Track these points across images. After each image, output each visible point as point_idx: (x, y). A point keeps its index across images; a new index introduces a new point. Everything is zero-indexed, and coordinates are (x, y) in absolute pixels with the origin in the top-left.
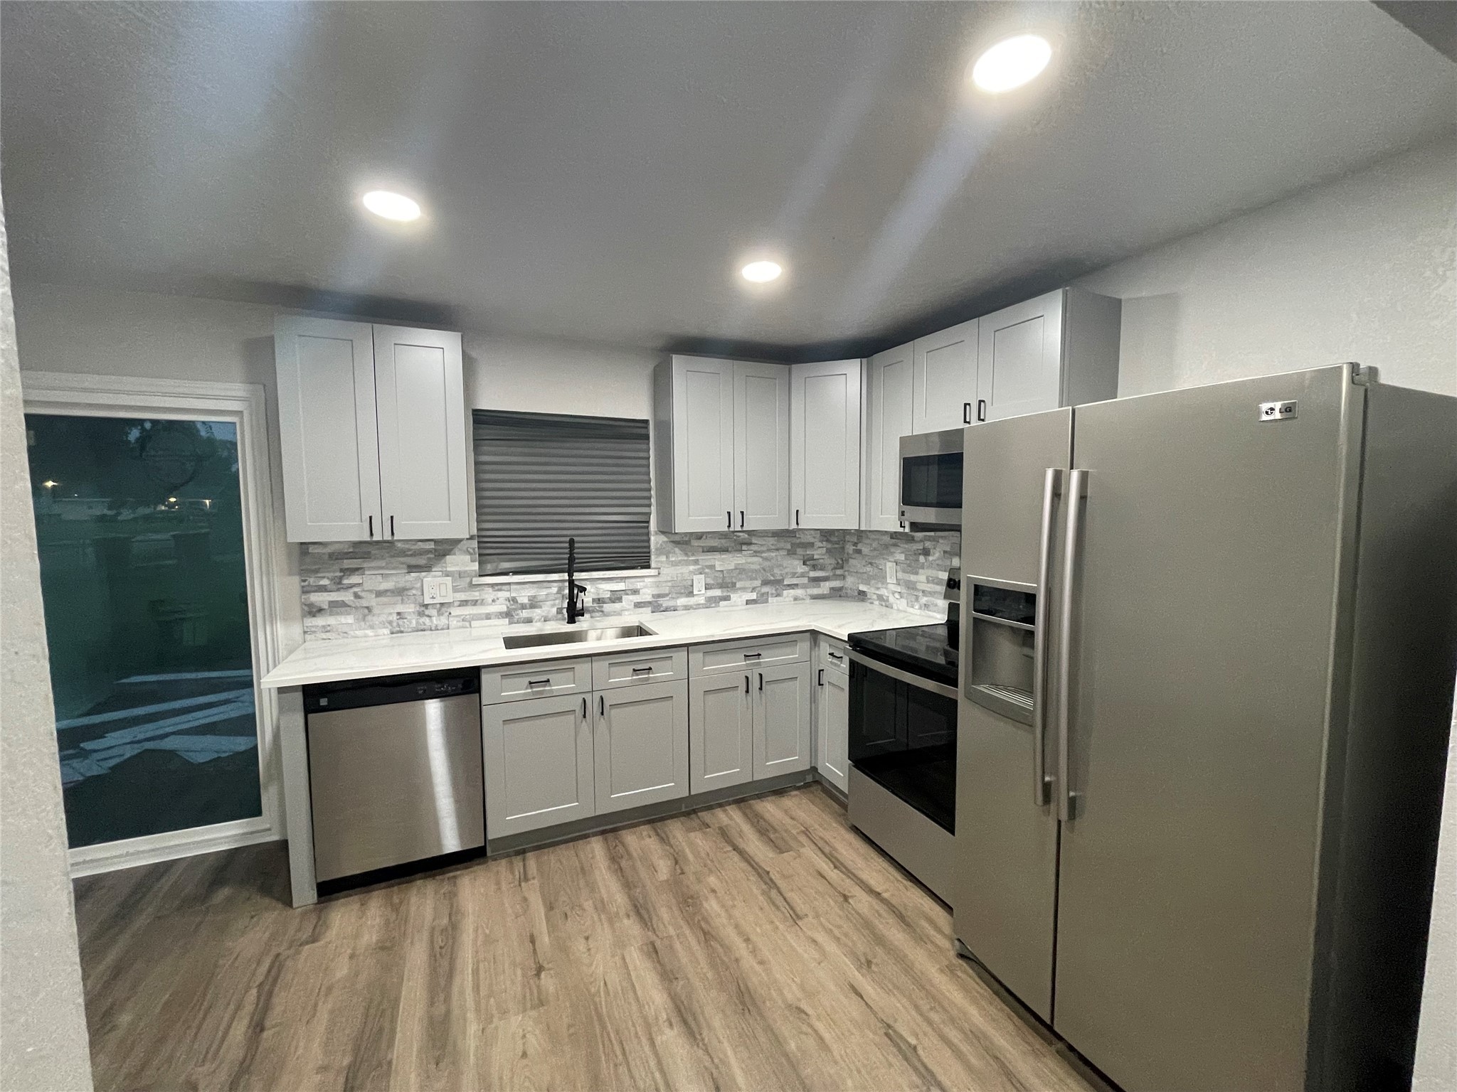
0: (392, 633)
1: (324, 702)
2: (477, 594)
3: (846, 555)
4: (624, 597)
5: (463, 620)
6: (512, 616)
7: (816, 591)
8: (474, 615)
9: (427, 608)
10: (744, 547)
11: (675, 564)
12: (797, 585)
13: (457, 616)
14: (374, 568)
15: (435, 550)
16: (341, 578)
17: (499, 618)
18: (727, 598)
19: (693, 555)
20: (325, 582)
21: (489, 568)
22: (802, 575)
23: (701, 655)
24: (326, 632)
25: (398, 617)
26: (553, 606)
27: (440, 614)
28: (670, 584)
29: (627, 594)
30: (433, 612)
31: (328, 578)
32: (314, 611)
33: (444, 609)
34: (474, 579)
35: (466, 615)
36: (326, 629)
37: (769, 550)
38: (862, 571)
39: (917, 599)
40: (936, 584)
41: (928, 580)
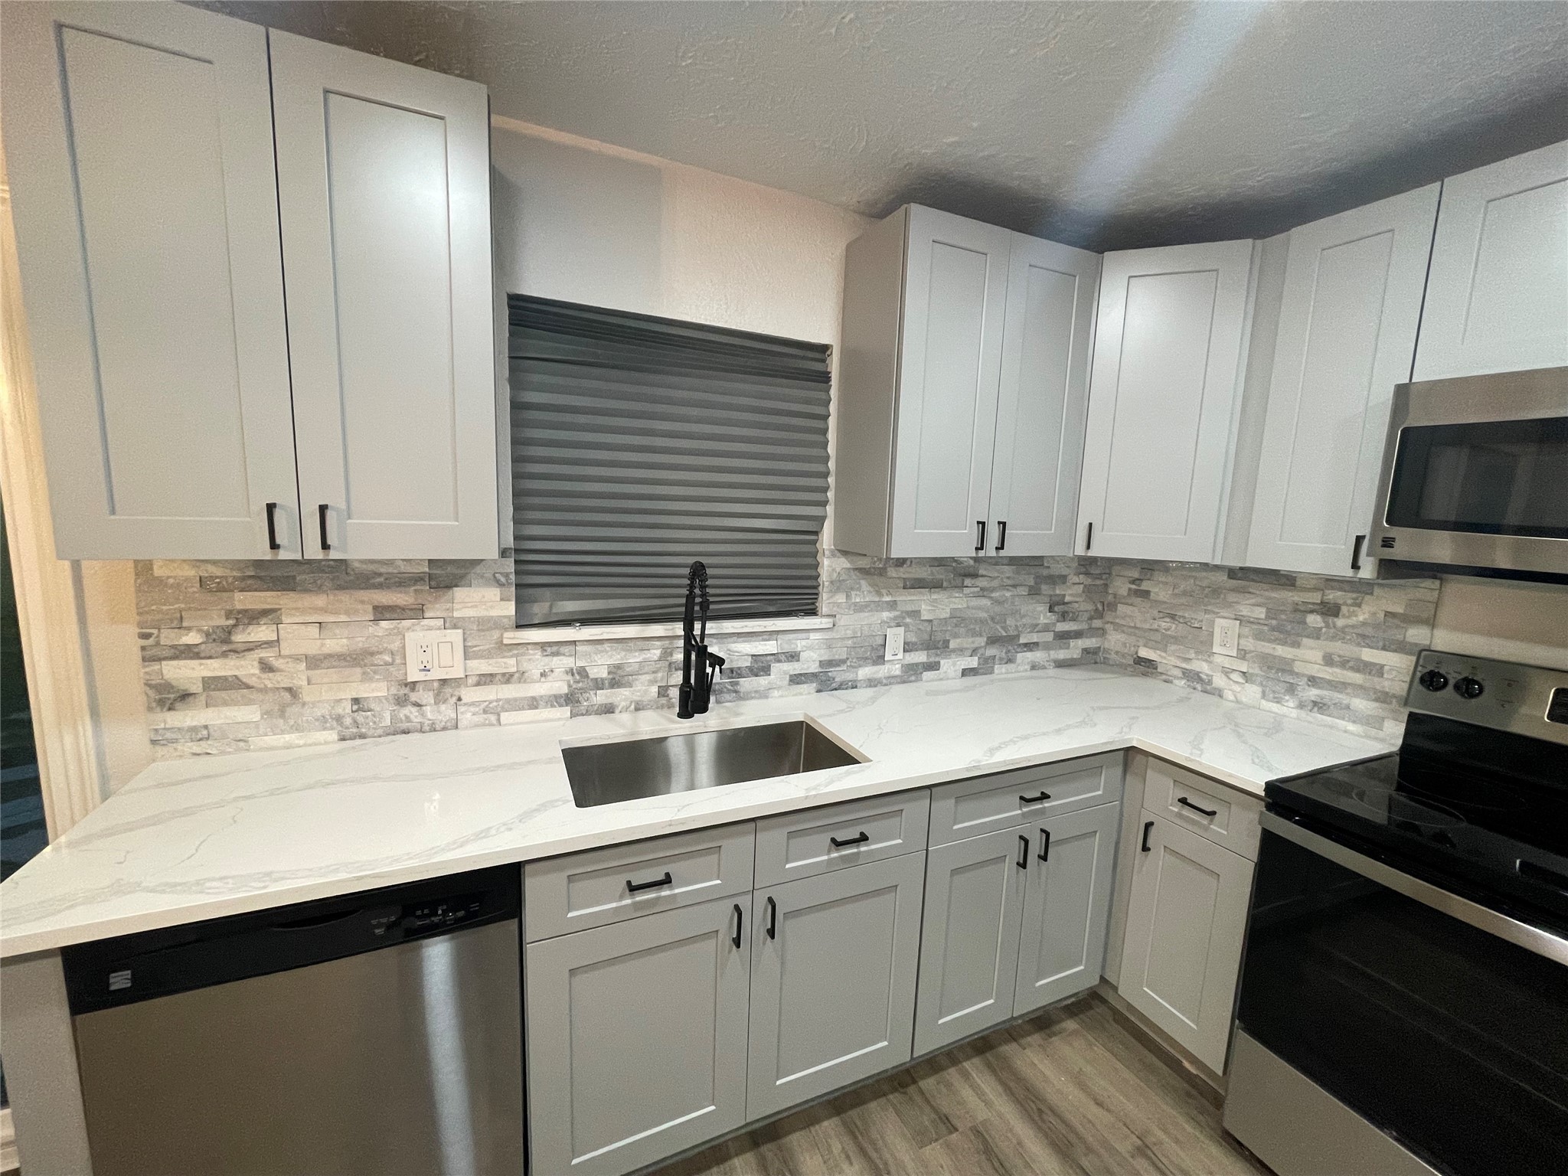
0: (343, 739)
1: (120, 980)
2: (513, 661)
3: (1110, 598)
4: (776, 668)
5: (485, 712)
6: (578, 701)
7: (1062, 655)
8: (508, 701)
9: (413, 690)
10: (968, 582)
11: (860, 608)
12: (1036, 644)
13: (473, 704)
14: (303, 611)
15: (431, 577)
16: (229, 631)
17: (552, 706)
18: (933, 666)
19: (889, 594)
20: (192, 638)
21: (539, 610)
22: (1046, 629)
23: (953, 801)
24: (201, 740)
25: (355, 707)
26: (652, 682)
27: (439, 699)
28: (850, 643)
29: (779, 661)
30: (426, 697)
31: (200, 631)
32: (171, 698)
33: (448, 690)
34: (506, 635)
35: (490, 702)
36: (201, 734)
37: (1003, 587)
38: (1147, 626)
39: (1291, 689)
40: (1357, 670)
41: (1328, 660)
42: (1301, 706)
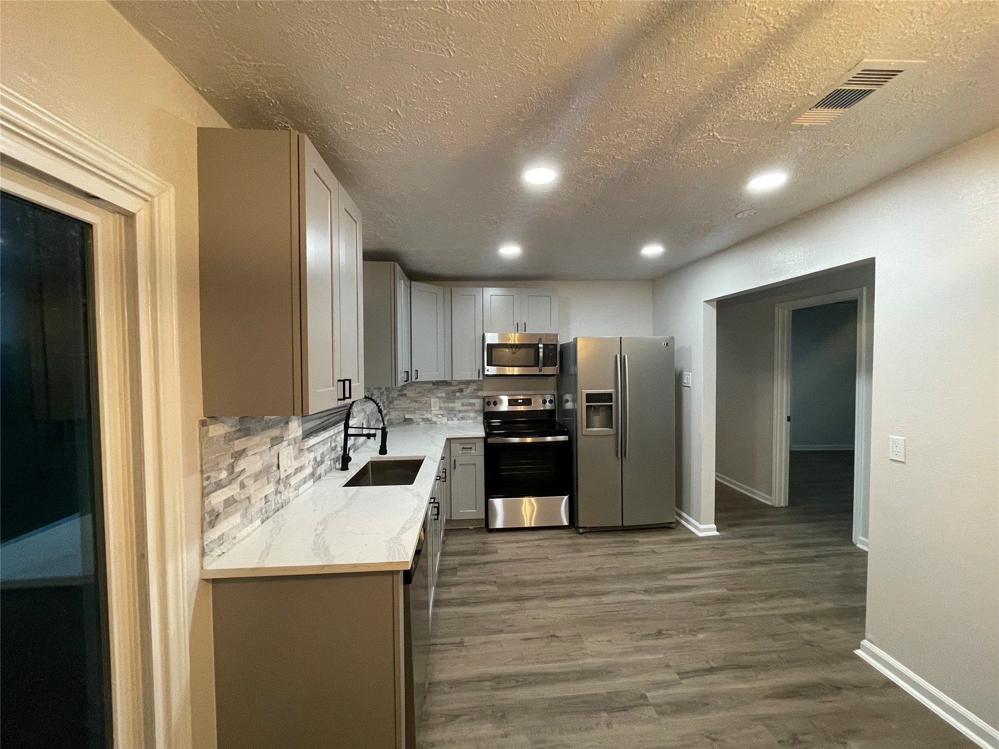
0: (263, 522)
2: (303, 459)
3: (391, 398)
5: (295, 489)
8: (300, 481)
9: (279, 484)
13: (293, 486)
14: (253, 447)
16: (233, 466)
17: (310, 480)
20: (223, 475)
24: (221, 543)
25: (265, 501)
27: (285, 487)
30: (282, 487)
31: (225, 469)
32: (213, 518)
33: (287, 482)
34: (301, 444)
35: (296, 484)
38: (407, 406)
39: (455, 415)
40: (469, 406)
41: (463, 405)
42: (458, 420)
